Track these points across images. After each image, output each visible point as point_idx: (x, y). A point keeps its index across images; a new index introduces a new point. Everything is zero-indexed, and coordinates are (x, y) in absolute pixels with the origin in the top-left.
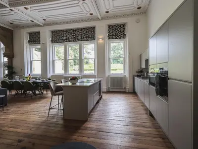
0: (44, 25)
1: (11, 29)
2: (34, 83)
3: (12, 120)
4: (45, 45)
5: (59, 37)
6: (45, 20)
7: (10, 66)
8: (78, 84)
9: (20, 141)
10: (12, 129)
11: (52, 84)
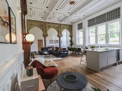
0: (84, 18)
1: (71, 24)
2: (78, 49)
3: (68, 62)
4: (85, 29)
5: (93, 22)
6: (84, 16)
7: (71, 41)
8: (95, 50)
9: (68, 69)
10: (67, 65)
11: (82, 50)
